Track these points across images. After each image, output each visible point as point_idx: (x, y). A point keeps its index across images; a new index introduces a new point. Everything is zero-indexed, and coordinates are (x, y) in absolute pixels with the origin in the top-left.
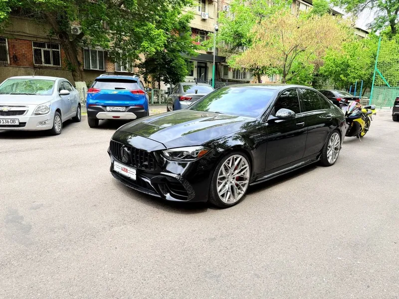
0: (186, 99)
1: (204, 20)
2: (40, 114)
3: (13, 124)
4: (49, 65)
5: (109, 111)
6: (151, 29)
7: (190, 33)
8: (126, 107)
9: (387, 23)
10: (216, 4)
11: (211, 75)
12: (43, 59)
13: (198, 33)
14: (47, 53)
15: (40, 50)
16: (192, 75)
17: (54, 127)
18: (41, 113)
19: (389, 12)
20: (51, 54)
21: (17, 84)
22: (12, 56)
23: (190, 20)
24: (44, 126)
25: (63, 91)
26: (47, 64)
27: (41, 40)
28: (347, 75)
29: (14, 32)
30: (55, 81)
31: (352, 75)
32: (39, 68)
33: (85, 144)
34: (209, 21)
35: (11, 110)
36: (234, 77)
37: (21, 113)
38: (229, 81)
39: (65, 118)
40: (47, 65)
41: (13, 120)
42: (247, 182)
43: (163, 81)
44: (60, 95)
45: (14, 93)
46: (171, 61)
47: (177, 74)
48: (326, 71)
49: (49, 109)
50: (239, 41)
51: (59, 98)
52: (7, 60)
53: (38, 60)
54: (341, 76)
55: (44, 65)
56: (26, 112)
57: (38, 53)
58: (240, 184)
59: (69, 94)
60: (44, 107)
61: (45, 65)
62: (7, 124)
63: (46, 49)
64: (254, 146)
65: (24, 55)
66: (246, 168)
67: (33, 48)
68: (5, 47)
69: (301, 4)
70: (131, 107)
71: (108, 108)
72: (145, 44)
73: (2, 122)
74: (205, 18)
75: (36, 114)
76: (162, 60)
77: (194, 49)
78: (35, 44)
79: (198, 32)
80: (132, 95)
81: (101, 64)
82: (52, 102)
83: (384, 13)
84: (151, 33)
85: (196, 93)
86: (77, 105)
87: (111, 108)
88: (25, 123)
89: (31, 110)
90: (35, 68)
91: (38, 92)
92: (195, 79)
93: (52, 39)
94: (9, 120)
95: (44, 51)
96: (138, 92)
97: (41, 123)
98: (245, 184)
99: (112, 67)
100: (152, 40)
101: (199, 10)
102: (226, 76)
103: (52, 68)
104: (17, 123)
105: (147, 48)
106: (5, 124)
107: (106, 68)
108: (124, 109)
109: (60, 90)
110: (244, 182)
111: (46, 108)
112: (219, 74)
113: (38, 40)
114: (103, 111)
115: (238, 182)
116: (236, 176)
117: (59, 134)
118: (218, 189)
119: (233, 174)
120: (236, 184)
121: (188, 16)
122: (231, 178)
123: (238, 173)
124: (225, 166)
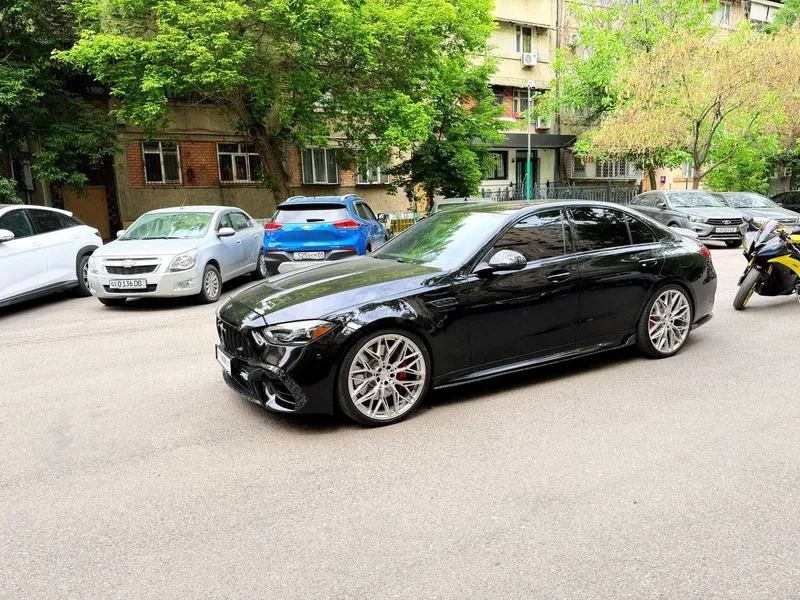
1: (528, 68)
2: (179, 270)
3: (138, 287)
4: (244, 181)
5: (298, 260)
6: (402, 104)
7: (492, 97)
8: (326, 251)
10: (553, 34)
11: (547, 173)
12: (234, 172)
13: (516, 95)
14: (240, 161)
15: (230, 156)
16: (505, 177)
17: (203, 291)
18: (179, 267)
20: (247, 162)
22: (185, 171)
23: (489, 76)
24: (186, 289)
25: (224, 230)
26: (242, 179)
27: (231, 139)
29: (190, 130)
30: (213, 214)
32: (229, 188)
34: (539, 68)
35: (136, 265)
36: (598, 174)
37: (150, 269)
38: (587, 182)
39: (226, 276)
40: (240, 181)
41: (138, 282)
42: (422, 382)
43: (441, 194)
44: (219, 236)
46: (448, 158)
47: (462, 181)
49: (195, 261)
50: (597, 101)
52: (178, 178)
53: (227, 175)
55: (236, 181)
56: (157, 267)
57: (226, 161)
58: (406, 386)
59: (233, 234)
60: (185, 259)
61: (238, 181)
62: (129, 287)
63: (239, 154)
65: (203, 167)
67: (219, 153)
68: (176, 156)
69: (753, 5)
70: (334, 251)
71: (296, 255)
72: (392, 132)
73: (123, 284)
74: (530, 64)
75: (173, 270)
76: (431, 158)
77: (497, 128)
78: (223, 147)
79: (516, 93)
80: (335, 230)
81: (332, 172)
82: (202, 248)
84: (402, 111)
86: (259, 251)
87: (301, 254)
88: (156, 285)
89: (164, 264)
90: (220, 188)
92: (511, 185)
94: (133, 282)
95: (236, 158)
96: (345, 224)
97: (181, 284)
98: (418, 386)
99: (352, 178)
100: (405, 123)
101: (518, 50)
102: (581, 173)
103: (249, 185)
104: (144, 286)
106: (126, 288)
107: (340, 180)
108: (321, 255)
109: (220, 226)
110: (414, 383)
111: (190, 260)
112: (565, 171)
113: (227, 139)
114: (288, 260)
115: (401, 383)
116: (396, 372)
117: (212, 302)
118: (353, 393)
119: (389, 368)
120: (397, 386)
121: (483, 68)
122: (385, 375)
123: (400, 366)
124: (365, 353)
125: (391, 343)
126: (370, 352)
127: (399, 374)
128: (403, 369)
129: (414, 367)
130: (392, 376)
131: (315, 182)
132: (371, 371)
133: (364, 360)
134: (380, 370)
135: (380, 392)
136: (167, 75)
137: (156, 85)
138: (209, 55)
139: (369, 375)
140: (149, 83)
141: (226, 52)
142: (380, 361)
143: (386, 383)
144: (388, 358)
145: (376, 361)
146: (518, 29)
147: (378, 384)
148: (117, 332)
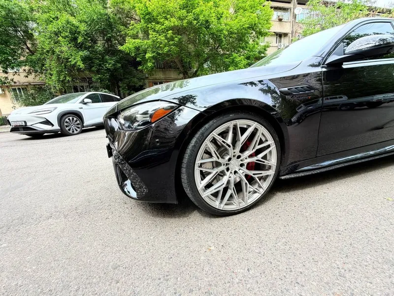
29: (167, 78)
42: (272, 173)
58: (256, 176)
64: (294, 119)
66: (269, 146)
74: (281, 47)
98: (267, 176)
110: (264, 173)
115: (251, 173)
116: (246, 162)
118: (201, 184)
119: (239, 157)
120: (247, 176)
121: (265, 46)
122: (235, 165)
123: (251, 156)
124: (214, 141)
125: (243, 130)
126: (220, 139)
127: (248, 164)
128: (254, 159)
129: (265, 157)
130: (242, 165)
132: (220, 160)
133: (212, 148)
134: (230, 159)
135: (228, 182)
136: (154, 52)
137: (150, 56)
138: (166, 41)
139: (218, 164)
140: (148, 55)
141: (172, 39)
142: (231, 150)
143: (235, 172)
144: (239, 146)
145: (226, 149)
146: (277, 35)
147: (228, 173)
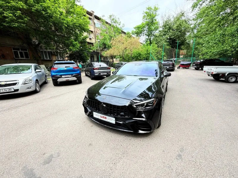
0: (96, 69)
1: (90, 39)
2: (27, 84)
3: (10, 91)
4: (23, 58)
5: (64, 78)
6: (72, 41)
9: (149, 40)
10: (94, 33)
11: (96, 59)
12: (19, 56)
15: (17, 51)
17: (36, 89)
19: (149, 37)
20: (23, 53)
21: (8, 69)
22: (1, 55)
24: (30, 89)
25: (37, 70)
27: (17, 47)
28: (140, 57)
30: (32, 66)
31: (142, 57)
32: (18, 60)
33: (57, 96)
34: (92, 39)
35: (7, 83)
37: (14, 84)
39: (40, 83)
40: (22, 58)
41: (10, 89)
44: (36, 72)
45: (7, 73)
46: (82, 54)
48: (134, 56)
49: (32, 80)
50: (105, 47)
51: (36, 74)
53: (17, 56)
54: (139, 58)
55: (20, 58)
56: (18, 83)
60: (28, 80)
61: (21, 58)
62: (6, 91)
65: (8, 54)
70: (74, 75)
71: (63, 76)
72: (71, 47)
73: (2, 91)
75: (24, 84)
78: (14, 49)
80: (73, 69)
81: (50, 57)
82: (33, 76)
83: (147, 37)
84: (73, 43)
85: (100, 66)
86: (45, 76)
87: (64, 76)
88: (18, 89)
89: (20, 82)
90: (16, 60)
91: (22, 72)
93: (23, 46)
94: (7, 89)
95: (20, 52)
96: (76, 68)
97: (28, 88)
99: (55, 58)
100: (74, 46)
101: (88, 35)
104: (13, 90)
105: (72, 49)
106: (4, 92)
107: (52, 59)
108: (71, 76)
109: (35, 69)
111: (30, 80)
112: (98, 59)
113: (15, 47)
114: (61, 78)
117: (39, 92)
131: (45, 59)
148: (9, 109)
